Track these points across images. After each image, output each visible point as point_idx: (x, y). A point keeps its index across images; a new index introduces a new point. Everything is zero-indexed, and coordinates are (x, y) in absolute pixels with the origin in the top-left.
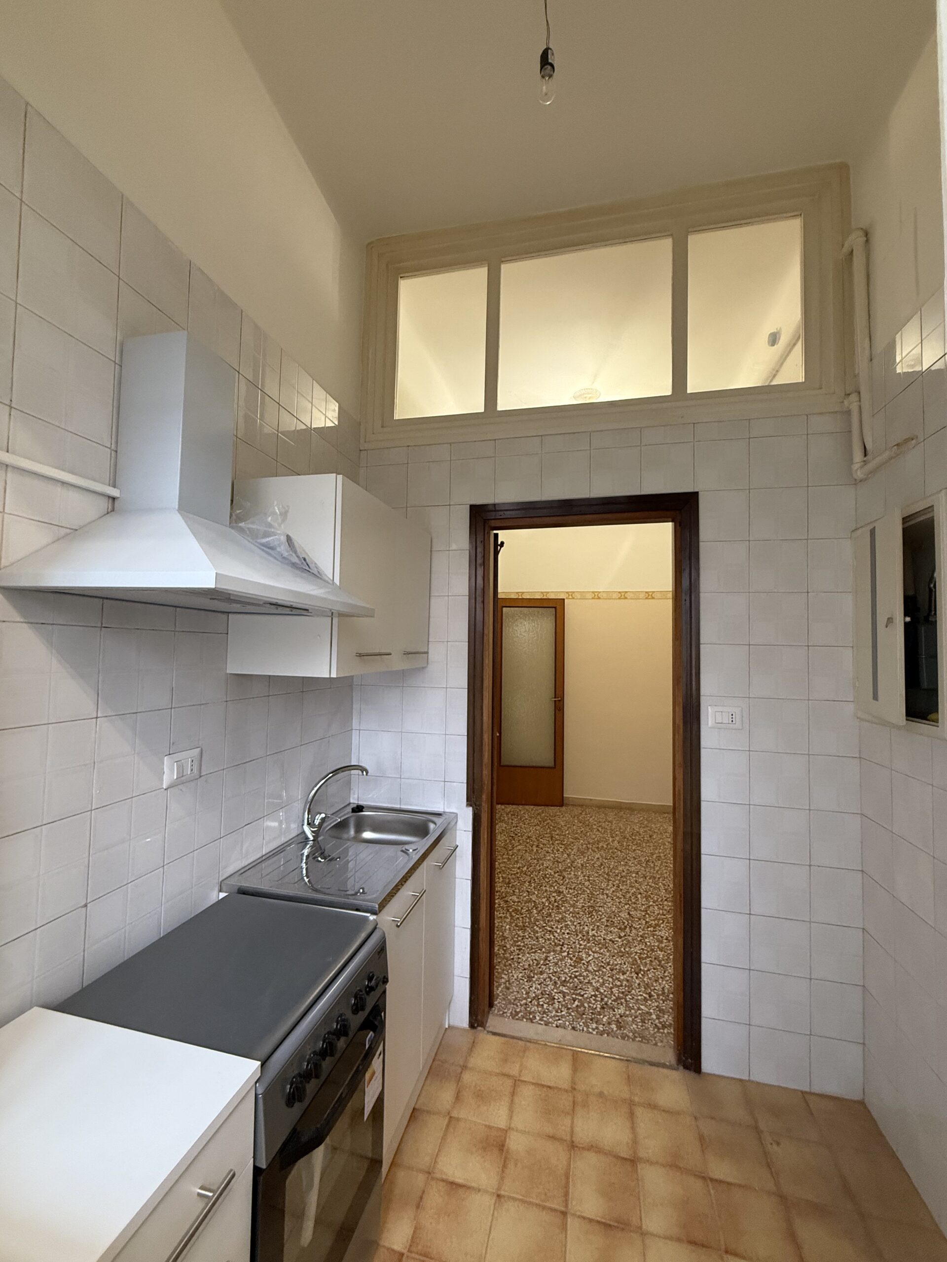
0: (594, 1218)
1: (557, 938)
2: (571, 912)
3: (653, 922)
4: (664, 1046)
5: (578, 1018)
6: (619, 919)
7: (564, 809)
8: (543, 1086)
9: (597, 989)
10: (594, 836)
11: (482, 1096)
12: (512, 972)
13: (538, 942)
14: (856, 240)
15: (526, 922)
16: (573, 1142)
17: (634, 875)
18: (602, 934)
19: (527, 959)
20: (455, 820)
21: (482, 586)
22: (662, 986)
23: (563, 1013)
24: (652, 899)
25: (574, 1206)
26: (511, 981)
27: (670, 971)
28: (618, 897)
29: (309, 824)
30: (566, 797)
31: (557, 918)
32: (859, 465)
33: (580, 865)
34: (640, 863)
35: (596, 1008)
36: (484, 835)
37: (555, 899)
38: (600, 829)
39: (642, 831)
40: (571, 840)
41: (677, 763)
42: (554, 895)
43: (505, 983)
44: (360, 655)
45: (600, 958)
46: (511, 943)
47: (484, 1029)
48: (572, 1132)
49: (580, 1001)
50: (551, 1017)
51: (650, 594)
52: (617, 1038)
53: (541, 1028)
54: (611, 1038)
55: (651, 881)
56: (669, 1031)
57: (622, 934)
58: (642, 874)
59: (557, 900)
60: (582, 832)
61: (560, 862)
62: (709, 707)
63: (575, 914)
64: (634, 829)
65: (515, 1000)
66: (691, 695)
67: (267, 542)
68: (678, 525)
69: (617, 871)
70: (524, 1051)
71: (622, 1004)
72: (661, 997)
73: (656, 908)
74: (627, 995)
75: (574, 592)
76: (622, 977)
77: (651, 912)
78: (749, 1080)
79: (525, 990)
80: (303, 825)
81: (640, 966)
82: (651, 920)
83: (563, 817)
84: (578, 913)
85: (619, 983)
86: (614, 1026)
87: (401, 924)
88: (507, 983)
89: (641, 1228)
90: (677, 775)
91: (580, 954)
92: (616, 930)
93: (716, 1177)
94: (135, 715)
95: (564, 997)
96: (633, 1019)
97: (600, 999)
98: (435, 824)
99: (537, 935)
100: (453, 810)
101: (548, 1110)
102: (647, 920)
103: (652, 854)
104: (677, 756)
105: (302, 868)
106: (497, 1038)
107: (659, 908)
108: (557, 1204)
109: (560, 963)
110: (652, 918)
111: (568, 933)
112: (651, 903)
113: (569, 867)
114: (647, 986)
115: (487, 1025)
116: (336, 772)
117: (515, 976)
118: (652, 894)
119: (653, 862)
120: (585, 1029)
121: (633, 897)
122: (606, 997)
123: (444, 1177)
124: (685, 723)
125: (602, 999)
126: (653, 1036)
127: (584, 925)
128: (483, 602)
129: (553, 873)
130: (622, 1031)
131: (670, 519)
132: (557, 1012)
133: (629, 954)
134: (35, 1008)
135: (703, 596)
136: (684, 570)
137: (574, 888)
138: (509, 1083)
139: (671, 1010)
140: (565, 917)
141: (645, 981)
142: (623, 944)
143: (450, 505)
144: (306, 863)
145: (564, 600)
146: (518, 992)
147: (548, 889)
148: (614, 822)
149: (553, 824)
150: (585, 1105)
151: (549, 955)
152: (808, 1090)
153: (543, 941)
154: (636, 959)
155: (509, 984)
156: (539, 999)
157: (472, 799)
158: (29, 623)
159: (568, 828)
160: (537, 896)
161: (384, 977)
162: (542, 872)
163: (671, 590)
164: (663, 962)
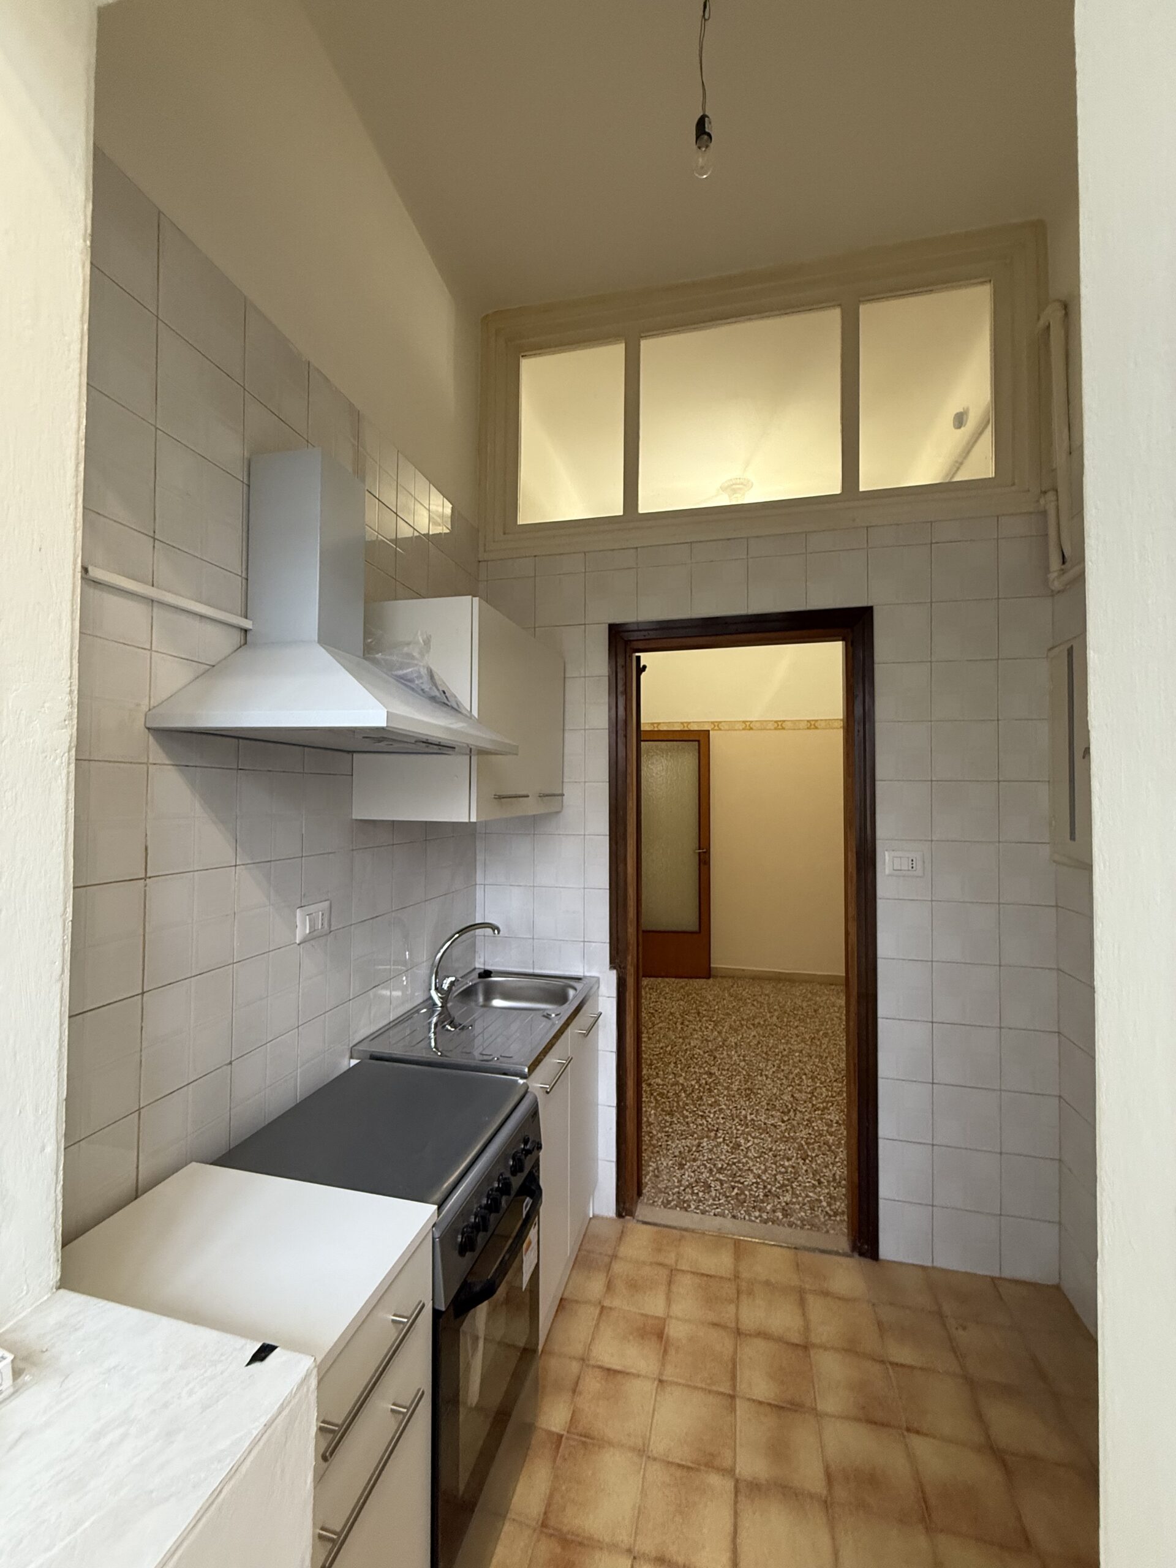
0: (764, 1400)
1: (710, 1124)
2: (725, 1095)
3: (822, 1106)
4: (837, 1234)
5: (739, 1206)
6: (781, 1101)
7: (711, 981)
8: (703, 1275)
9: (759, 1177)
10: (748, 1012)
11: (634, 1286)
12: (660, 1160)
13: (689, 1127)
14: (1052, 314)
15: (673, 1107)
16: (738, 1329)
17: (797, 1054)
18: (762, 1118)
19: (677, 1145)
20: (596, 986)
21: (624, 718)
22: (833, 1172)
23: (721, 1202)
24: (819, 1079)
25: (742, 1387)
26: (660, 1169)
27: (842, 1156)
28: (779, 1079)
29: (436, 989)
30: (713, 968)
31: (710, 1102)
32: (1056, 574)
33: (733, 1044)
34: (803, 1041)
35: (759, 1196)
36: (630, 1002)
37: (706, 1082)
38: (755, 1003)
39: (805, 1004)
40: (722, 1016)
41: (850, 916)
42: (704, 1076)
43: (653, 1171)
44: (500, 797)
45: (761, 1144)
46: (658, 1128)
47: (634, 1218)
48: (737, 1320)
49: (739, 1188)
50: (709, 1206)
51: (813, 723)
52: (784, 1225)
53: (697, 1217)
54: (776, 1225)
55: (817, 1060)
56: (842, 1218)
57: (786, 1118)
58: (807, 1053)
59: (708, 1083)
60: (734, 1006)
61: (710, 1041)
62: (886, 853)
63: (730, 1097)
64: (795, 1003)
65: (666, 1188)
66: (866, 840)
67: (403, 675)
68: (849, 643)
69: (777, 1050)
70: (680, 1240)
71: (787, 1191)
72: (832, 1184)
73: (824, 1089)
74: (793, 1182)
75: (720, 722)
76: (787, 1164)
77: (818, 1094)
78: (933, 1268)
79: (677, 1178)
80: (430, 989)
81: (807, 1152)
82: (819, 1103)
83: (710, 991)
84: (734, 1096)
85: (783, 1170)
86: (779, 1215)
87: (551, 1090)
88: (656, 1171)
89: (815, 1409)
90: (850, 930)
91: (738, 1140)
92: (779, 1114)
93: (896, 1360)
94: (269, 863)
95: (722, 1184)
96: (801, 1207)
97: (762, 1187)
98: (575, 989)
99: (686, 1120)
100: (594, 973)
101: (710, 1300)
102: (814, 1103)
103: (818, 1031)
104: (850, 909)
105: (430, 1038)
106: (648, 1227)
107: (827, 1090)
108: (725, 1388)
109: (715, 1149)
110: (819, 1100)
111: (723, 1118)
112: (818, 1084)
113: (721, 1047)
114: (815, 1172)
115: (636, 1214)
116: (461, 932)
117: (665, 1164)
118: (818, 1074)
119: (819, 1039)
120: (747, 1217)
121: (797, 1078)
122: (769, 1184)
123: (599, 1363)
124: (859, 870)
125: (765, 1187)
126: (824, 1224)
127: (740, 1109)
128: (626, 736)
129: (702, 1053)
130: (788, 1219)
131: (841, 638)
132: (714, 1200)
133: (794, 1139)
134: (194, 1164)
135: (878, 725)
136: (857, 696)
137: (728, 1070)
138: (664, 1272)
139: (843, 1197)
140: (719, 1101)
141: (813, 1168)
142: (787, 1129)
143: (585, 624)
144: (435, 1033)
145: (709, 731)
146: (669, 1181)
147: (697, 1070)
148: (772, 995)
149: (699, 999)
150: (750, 1293)
151: (702, 1141)
152: (997, 1275)
153: (695, 1127)
154: (802, 1144)
155: (658, 1172)
156: (693, 1187)
157: (616, 960)
158: (177, 765)
159: (717, 1002)
160: (685, 1078)
161: (538, 1144)
162: (688, 1052)
163: (841, 717)
164: (833, 1147)
